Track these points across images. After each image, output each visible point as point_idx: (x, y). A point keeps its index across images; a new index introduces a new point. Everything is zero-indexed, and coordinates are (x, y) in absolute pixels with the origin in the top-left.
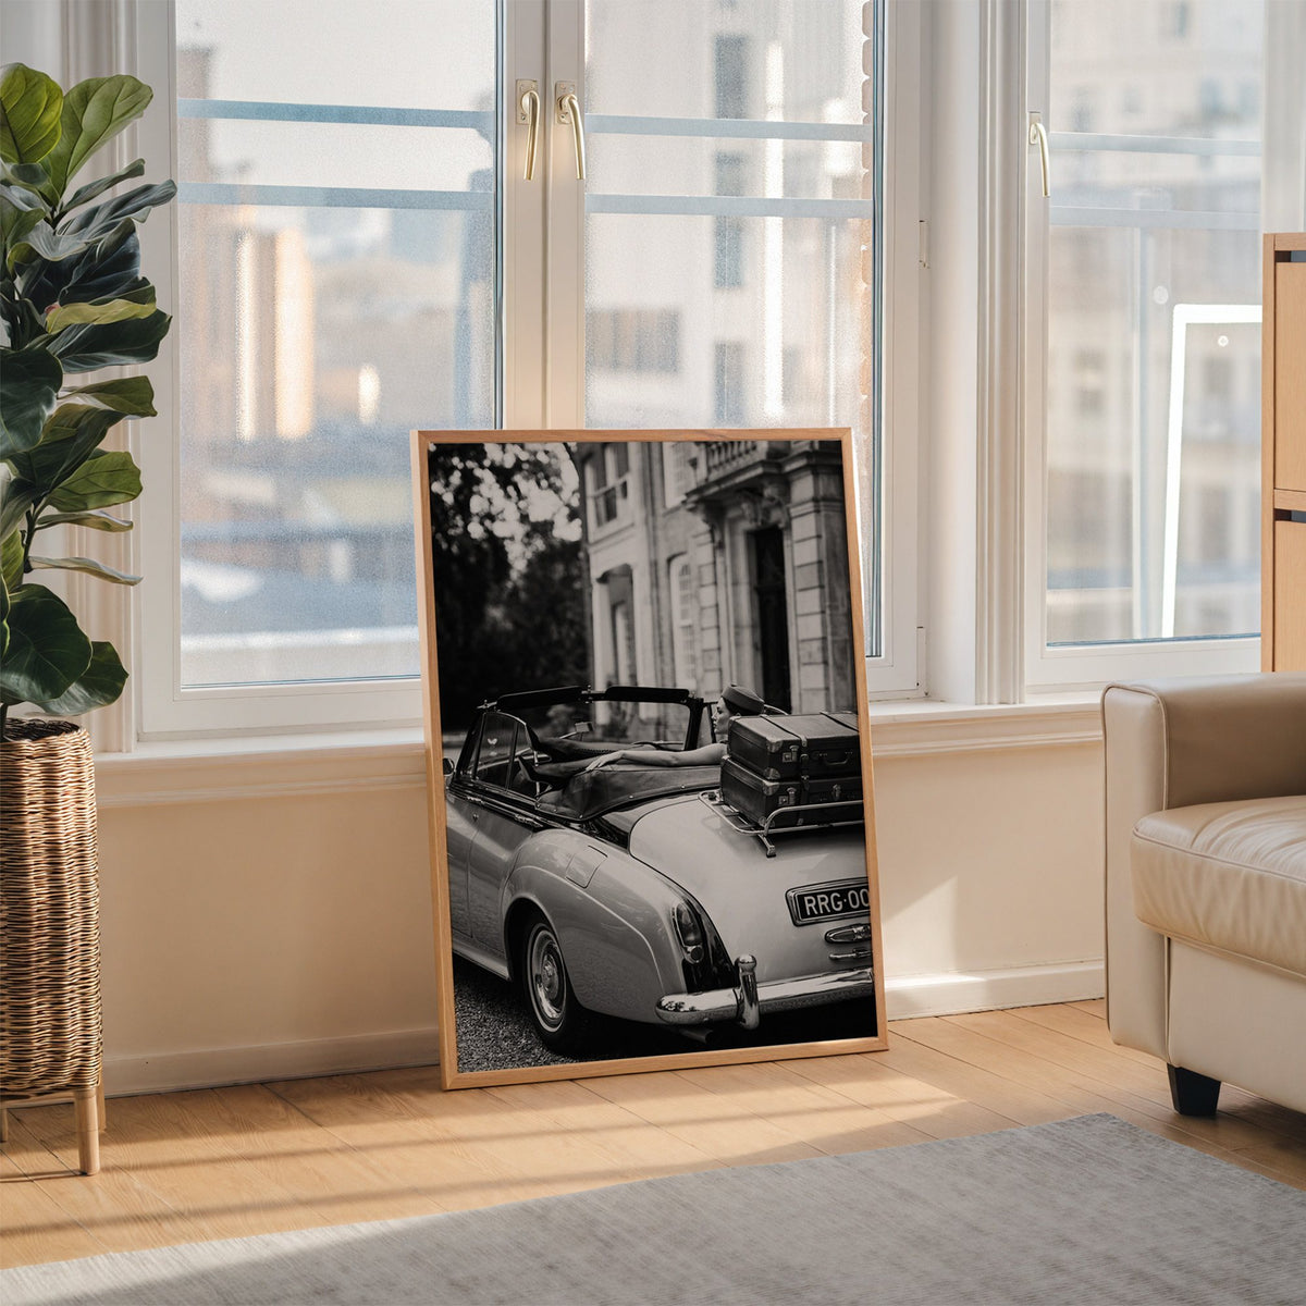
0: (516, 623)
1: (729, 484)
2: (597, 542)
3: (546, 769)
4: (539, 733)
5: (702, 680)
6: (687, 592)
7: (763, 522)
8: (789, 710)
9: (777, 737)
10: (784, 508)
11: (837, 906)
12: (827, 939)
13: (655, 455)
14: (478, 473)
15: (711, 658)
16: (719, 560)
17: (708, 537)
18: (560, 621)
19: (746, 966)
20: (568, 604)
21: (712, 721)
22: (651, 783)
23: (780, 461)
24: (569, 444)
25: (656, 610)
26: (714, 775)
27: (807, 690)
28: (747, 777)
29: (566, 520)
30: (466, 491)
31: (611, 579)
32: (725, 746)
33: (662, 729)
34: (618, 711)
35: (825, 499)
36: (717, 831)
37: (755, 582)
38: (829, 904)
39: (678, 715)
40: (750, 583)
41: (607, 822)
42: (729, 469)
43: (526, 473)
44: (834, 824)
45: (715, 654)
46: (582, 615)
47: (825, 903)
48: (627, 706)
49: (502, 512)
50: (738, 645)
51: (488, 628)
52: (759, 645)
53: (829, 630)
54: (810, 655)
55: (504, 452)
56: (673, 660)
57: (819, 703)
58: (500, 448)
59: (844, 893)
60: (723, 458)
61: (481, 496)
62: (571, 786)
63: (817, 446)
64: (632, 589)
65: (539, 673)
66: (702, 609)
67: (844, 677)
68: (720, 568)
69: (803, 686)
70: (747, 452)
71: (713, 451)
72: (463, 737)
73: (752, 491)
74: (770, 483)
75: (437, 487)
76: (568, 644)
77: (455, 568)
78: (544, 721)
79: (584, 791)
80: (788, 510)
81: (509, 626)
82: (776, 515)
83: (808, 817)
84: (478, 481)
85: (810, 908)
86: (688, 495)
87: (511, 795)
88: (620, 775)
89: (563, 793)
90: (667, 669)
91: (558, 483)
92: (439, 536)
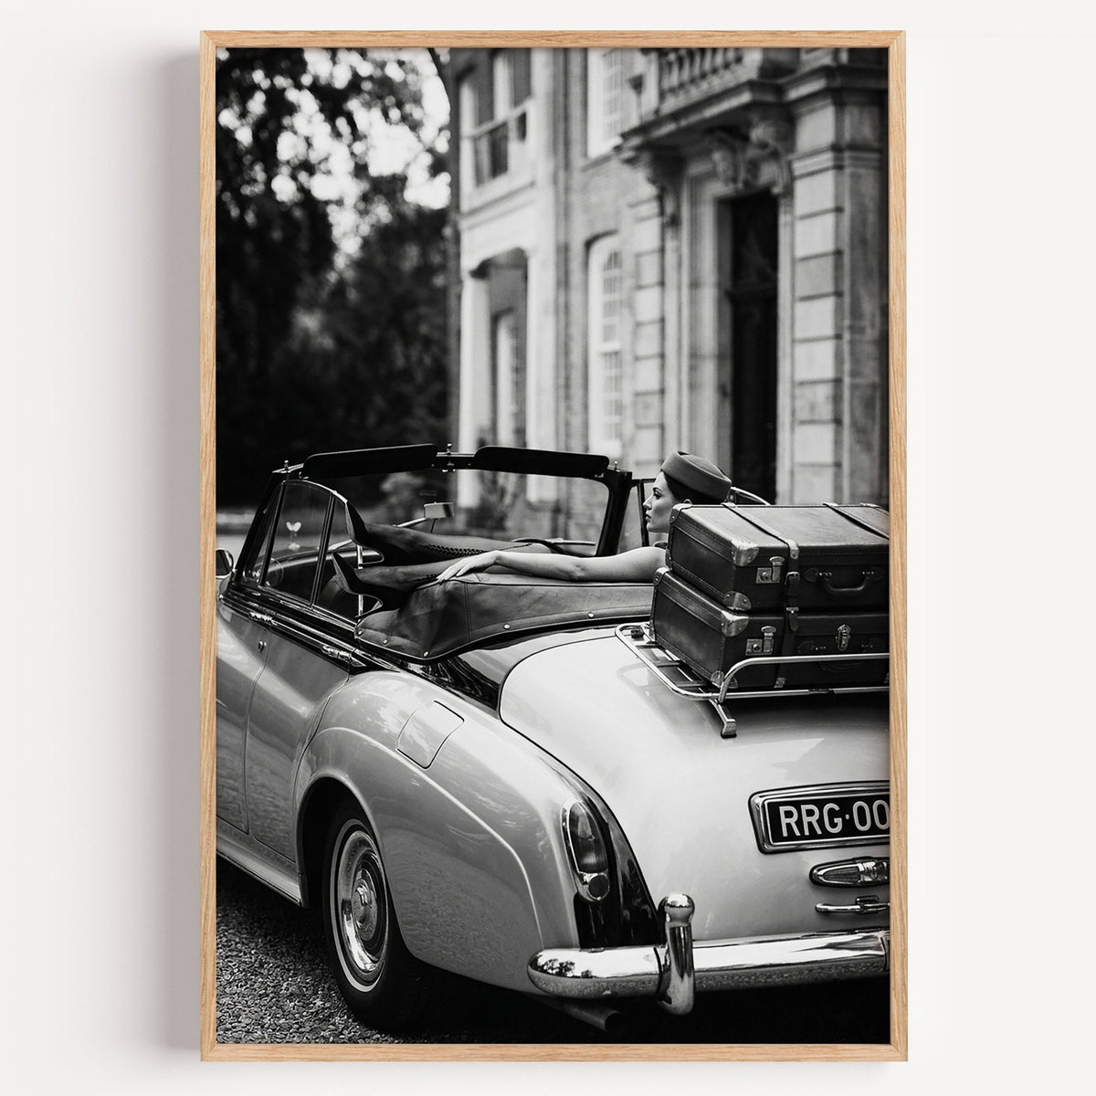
0: (339, 340)
1: (694, 118)
2: (474, 212)
3: (374, 575)
4: (366, 517)
5: (632, 441)
6: (616, 296)
7: (746, 183)
8: (771, 496)
9: (750, 541)
10: (783, 161)
11: (834, 825)
12: (814, 879)
13: (575, 69)
14: (292, 95)
15: (647, 407)
16: (670, 245)
17: (653, 208)
18: (408, 338)
19: (677, 912)
20: (423, 310)
21: (644, 509)
22: (540, 606)
23: (781, 81)
24: (437, 51)
25: (562, 323)
26: (642, 599)
27: (803, 465)
28: (695, 603)
29: (426, 175)
30: (271, 125)
31: (493, 271)
32: (663, 552)
33: (561, 519)
34: (493, 487)
35: (853, 147)
36: (641, 690)
37: (728, 284)
38: (820, 821)
39: (589, 497)
40: (719, 285)
41: (466, 664)
42: (695, 94)
43: (367, 97)
44: (837, 690)
45: (655, 400)
46: (444, 329)
47: (814, 819)
48: (508, 480)
49: (326, 159)
50: (693, 386)
51: (295, 345)
52: (729, 388)
53: (847, 367)
54: (812, 407)
55: (334, 63)
56: (586, 407)
57: (822, 488)
58: (327, 56)
59: (845, 804)
60: (686, 75)
61: (295, 133)
62: (412, 603)
63: (844, 57)
64: (526, 290)
65: (372, 420)
66: (638, 325)
67: (868, 447)
68: (671, 258)
69: (798, 459)
70: (727, 66)
71: (670, 64)
72: (248, 518)
73: (730, 131)
74: (763, 118)
75: (228, 118)
76: (419, 376)
77: (249, 247)
78: (374, 497)
79: (432, 613)
80: (790, 164)
81: (327, 342)
82: (768, 173)
83: (794, 675)
84: (292, 109)
85: (789, 825)
86: (625, 136)
87: (319, 613)
88: (491, 591)
89: (400, 614)
90: (576, 421)
91: (417, 113)
92: (227, 196)
